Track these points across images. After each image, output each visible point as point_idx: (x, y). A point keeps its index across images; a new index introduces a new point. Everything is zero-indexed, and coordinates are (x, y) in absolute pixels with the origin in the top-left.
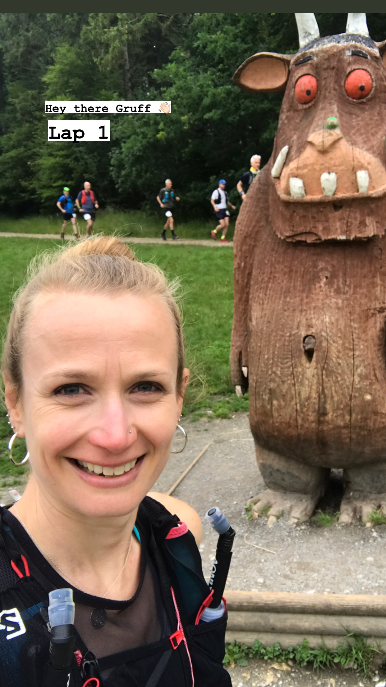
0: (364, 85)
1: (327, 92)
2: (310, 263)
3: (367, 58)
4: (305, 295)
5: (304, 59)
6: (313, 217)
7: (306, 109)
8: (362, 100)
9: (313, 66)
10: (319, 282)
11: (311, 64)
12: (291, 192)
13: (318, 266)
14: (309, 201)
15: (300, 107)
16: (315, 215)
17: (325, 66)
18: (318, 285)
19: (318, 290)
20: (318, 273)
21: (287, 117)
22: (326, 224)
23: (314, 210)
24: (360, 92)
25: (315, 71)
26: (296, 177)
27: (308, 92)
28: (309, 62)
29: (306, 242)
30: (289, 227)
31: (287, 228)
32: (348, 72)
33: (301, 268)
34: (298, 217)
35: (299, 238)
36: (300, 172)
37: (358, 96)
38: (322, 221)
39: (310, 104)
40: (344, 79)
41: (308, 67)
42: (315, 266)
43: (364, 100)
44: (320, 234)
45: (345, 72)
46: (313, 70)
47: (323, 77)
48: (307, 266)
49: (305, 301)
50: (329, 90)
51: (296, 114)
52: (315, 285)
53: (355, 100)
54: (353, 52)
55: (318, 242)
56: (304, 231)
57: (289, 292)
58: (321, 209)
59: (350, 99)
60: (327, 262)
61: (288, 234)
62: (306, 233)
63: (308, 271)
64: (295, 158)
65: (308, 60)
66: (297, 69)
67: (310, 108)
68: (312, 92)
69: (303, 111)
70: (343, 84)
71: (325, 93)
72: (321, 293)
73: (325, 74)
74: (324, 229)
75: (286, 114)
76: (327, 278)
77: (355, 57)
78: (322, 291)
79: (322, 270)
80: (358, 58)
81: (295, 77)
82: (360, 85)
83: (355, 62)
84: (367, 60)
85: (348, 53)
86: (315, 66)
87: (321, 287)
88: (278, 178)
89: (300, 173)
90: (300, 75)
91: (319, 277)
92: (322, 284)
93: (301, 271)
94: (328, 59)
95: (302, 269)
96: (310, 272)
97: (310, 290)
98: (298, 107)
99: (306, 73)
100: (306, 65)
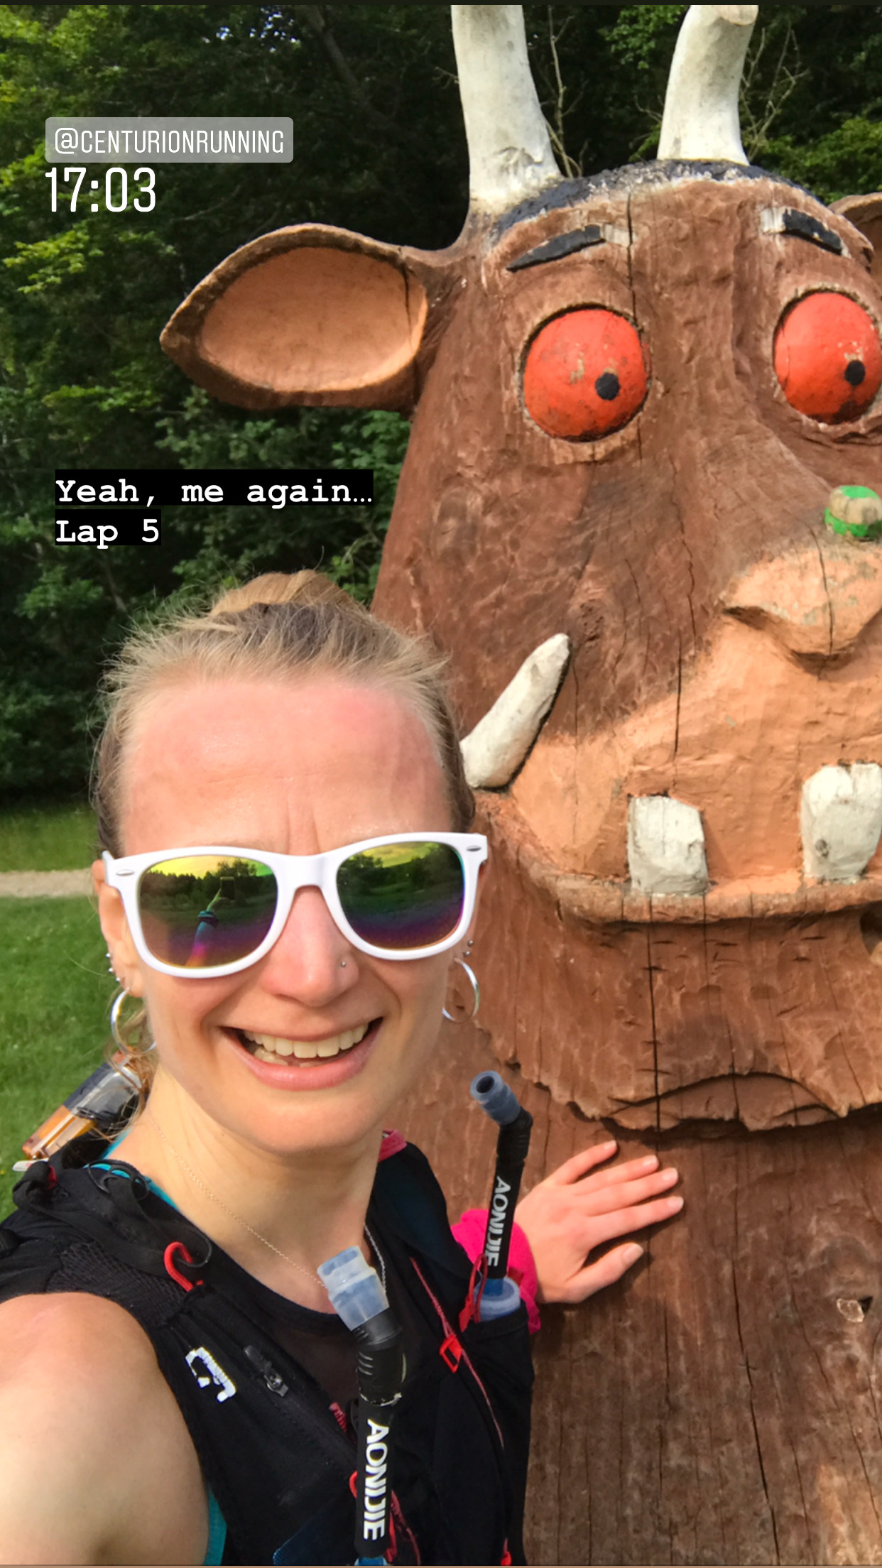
0: (860, 358)
1: (712, 383)
2: (762, 1230)
3: (838, 252)
4: (773, 1424)
5: (555, 243)
6: (762, 992)
7: (592, 463)
8: (849, 427)
9: (614, 273)
10: (836, 1337)
11: (600, 262)
12: (634, 872)
13: (808, 1241)
14: (742, 912)
15: (562, 452)
16: (773, 981)
17: (685, 269)
18: (832, 1358)
19: (840, 1387)
20: (815, 1281)
21: (491, 504)
22: (838, 1024)
23: (765, 952)
24: (843, 388)
25: (626, 292)
26: (665, 794)
27: (608, 387)
28: (587, 254)
29: (737, 1123)
30: (629, 1049)
31: (617, 1056)
32: (785, 301)
33: (716, 1264)
34: (677, 998)
35: (695, 1108)
36: (688, 766)
37: (834, 408)
38: (811, 1010)
39: (615, 441)
40: (772, 330)
41: (587, 273)
42: (794, 1246)
43: (861, 426)
44: (819, 1078)
45: (774, 302)
46: (613, 288)
47: (679, 319)
48: (746, 1250)
49: (785, 1463)
50: (718, 375)
51: (543, 484)
52: (818, 1356)
53: (822, 426)
54: (786, 218)
55: (807, 1120)
56: (724, 1070)
57: (674, 1409)
58: (803, 949)
59: (804, 418)
60: (849, 1214)
61: (630, 1094)
62: (733, 1076)
63: (758, 1277)
64: (653, 700)
65: (578, 249)
66: (522, 287)
67: (611, 457)
68: (624, 385)
69: (579, 469)
70: (766, 351)
71: (702, 388)
72: (862, 1399)
73: (685, 305)
74: (833, 1048)
75: (483, 487)
76: (866, 1303)
77: (793, 241)
78: (864, 1388)
79: (830, 1261)
80: (806, 245)
81: (520, 320)
82: (848, 358)
83: (800, 263)
84: (839, 259)
85: (773, 223)
86: (622, 269)
87: (851, 1363)
88: (501, 788)
89: (690, 773)
90: (548, 310)
91: (829, 1305)
92: (858, 1351)
93: (718, 1281)
94: (694, 239)
95: (727, 1269)
96: (773, 1281)
97: (796, 1395)
98: (551, 454)
99: (580, 300)
100: (573, 267)
